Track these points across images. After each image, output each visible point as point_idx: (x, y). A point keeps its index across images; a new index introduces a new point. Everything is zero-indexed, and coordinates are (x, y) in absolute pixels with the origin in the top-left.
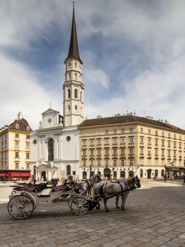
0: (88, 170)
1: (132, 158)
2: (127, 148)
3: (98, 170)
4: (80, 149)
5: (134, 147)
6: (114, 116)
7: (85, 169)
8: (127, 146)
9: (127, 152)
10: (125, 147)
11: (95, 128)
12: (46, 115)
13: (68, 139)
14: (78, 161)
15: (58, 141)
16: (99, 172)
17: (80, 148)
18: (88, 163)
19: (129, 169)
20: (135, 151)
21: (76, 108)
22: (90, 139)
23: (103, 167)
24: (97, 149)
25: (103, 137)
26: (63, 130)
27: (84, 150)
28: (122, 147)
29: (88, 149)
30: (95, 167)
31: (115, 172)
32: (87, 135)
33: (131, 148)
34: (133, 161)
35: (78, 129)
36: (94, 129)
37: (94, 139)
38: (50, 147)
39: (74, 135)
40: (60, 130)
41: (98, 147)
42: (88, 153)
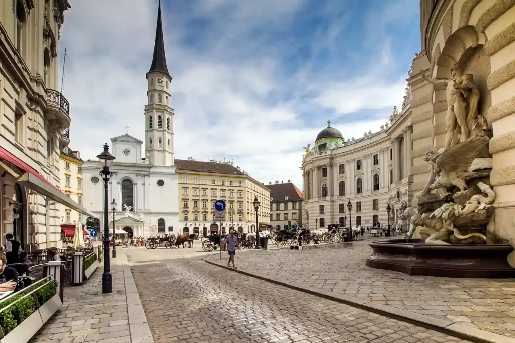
0: (191, 225)
1: (241, 213)
2: (236, 202)
3: (204, 225)
4: (179, 199)
5: (243, 201)
6: (209, 162)
7: (186, 224)
8: (236, 199)
9: (236, 206)
10: (234, 201)
11: (200, 175)
12: (118, 142)
13: (161, 183)
14: (177, 214)
15: (144, 184)
16: (205, 229)
17: (179, 197)
18: (191, 216)
19: (238, 225)
20: (244, 206)
21: (160, 142)
22: (193, 188)
23: (209, 222)
24: (202, 200)
25: (209, 187)
26: (152, 170)
27: (186, 201)
28: (231, 201)
29: (190, 199)
30: (200, 221)
31: (224, 228)
32: (188, 182)
33: (240, 202)
34: (242, 216)
35: (176, 172)
36: (198, 176)
37: (198, 188)
38: (126, 191)
39: (169, 179)
40: (148, 170)
41: (203, 198)
42: (191, 204)
